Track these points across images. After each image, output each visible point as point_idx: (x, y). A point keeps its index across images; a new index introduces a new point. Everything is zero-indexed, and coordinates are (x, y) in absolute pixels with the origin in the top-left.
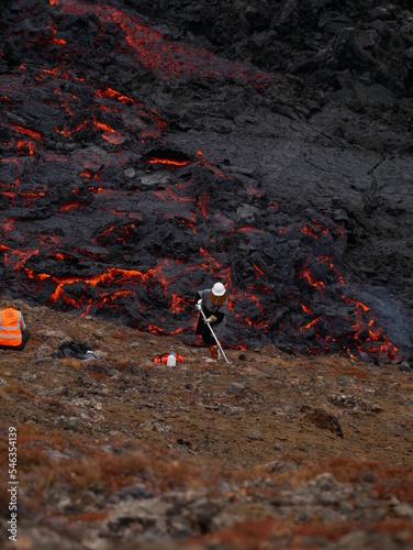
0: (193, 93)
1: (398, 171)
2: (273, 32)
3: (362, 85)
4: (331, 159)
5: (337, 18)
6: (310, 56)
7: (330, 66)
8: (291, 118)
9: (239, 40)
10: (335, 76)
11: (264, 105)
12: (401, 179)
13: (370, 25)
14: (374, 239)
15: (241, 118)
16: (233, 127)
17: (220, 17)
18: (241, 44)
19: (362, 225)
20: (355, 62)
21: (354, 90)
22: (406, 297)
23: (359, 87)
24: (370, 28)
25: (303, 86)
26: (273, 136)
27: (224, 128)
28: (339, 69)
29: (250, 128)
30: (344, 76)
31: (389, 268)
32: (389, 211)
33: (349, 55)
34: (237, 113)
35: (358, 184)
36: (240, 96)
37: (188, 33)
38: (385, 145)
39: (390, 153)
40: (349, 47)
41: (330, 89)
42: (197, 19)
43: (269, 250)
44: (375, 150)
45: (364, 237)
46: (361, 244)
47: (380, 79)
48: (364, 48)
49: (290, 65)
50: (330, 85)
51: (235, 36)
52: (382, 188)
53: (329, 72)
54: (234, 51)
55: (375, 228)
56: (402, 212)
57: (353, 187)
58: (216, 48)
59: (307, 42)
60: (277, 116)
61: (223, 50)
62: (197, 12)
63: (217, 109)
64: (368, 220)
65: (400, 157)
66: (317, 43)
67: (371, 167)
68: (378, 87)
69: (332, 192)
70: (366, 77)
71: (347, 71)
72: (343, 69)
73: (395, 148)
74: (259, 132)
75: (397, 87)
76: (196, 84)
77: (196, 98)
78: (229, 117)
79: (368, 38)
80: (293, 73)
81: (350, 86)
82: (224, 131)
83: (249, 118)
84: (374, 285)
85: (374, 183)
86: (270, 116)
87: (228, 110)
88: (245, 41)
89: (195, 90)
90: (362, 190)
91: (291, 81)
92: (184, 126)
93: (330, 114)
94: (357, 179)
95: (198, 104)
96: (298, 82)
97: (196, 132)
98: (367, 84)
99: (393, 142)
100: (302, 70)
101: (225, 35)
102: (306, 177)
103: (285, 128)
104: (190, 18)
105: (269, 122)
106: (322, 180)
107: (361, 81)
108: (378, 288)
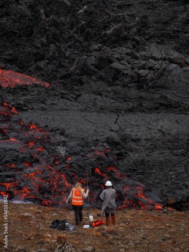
0: (22, 93)
1: (129, 121)
2: (47, 61)
3: (93, 82)
4: (96, 118)
5: (73, 52)
6: (67, 71)
7: (77, 74)
8: (71, 100)
9: (31, 65)
10: (81, 78)
11: (56, 95)
12: (131, 124)
13: (91, 54)
14: (131, 154)
15: (49, 102)
16: (46, 107)
17: (21, 55)
18: (33, 67)
19: (124, 148)
20: (89, 72)
21: (90, 84)
22: (153, 179)
23: (93, 83)
24: (91, 56)
25: (65, 85)
26: (66, 110)
27: (43, 108)
28: (81, 75)
29: (54, 106)
30: (84, 78)
31: (142, 167)
32: (133, 140)
33: (85, 69)
34: (46, 100)
35: (113, 129)
36: (43, 92)
37: (8, 64)
38: (117, 109)
39: (121, 113)
40: (85, 65)
41: (79, 85)
42: (10, 58)
43: (80, 163)
44: (113, 112)
45: (126, 153)
46: (125, 156)
47: (101, 78)
48: (92, 65)
49: (58, 75)
50: (78, 83)
51: (29, 64)
52: (124, 129)
53: (77, 77)
54: (30, 71)
55: (130, 149)
56: (139, 140)
57: (112, 130)
58: (21, 70)
59: (62, 64)
60: (65, 100)
61: (25, 71)
62: (10, 55)
63: (36, 99)
64: (126, 145)
65: (126, 114)
66: (67, 64)
67: (115, 120)
68: (100, 82)
69: (103, 134)
70: (94, 78)
71: (85, 76)
72: (84, 75)
73: (122, 110)
74: (58, 108)
75: (109, 81)
76: (22, 88)
77: (24, 95)
78: (43, 103)
79: (92, 61)
80: (60, 79)
81: (88, 83)
82: (43, 109)
83: (52, 102)
84: (137, 175)
85: (120, 128)
86: (61, 100)
87: (42, 99)
88: (35, 66)
89: (22, 91)
90: (116, 131)
91: (60, 82)
92: (25, 108)
93: (86, 97)
94: (112, 126)
95: (26, 97)
96: (63, 83)
97: (31, 111)
98: (95, 81)
99: (120, 108)
100: (64, 77)
101: (24, 64)
102: (88, 127)
103: (70, 106)
104: (8, 57)
105: (62, 103)
106: (96, 128)
107: (93, 80)
108: (139, 176)
